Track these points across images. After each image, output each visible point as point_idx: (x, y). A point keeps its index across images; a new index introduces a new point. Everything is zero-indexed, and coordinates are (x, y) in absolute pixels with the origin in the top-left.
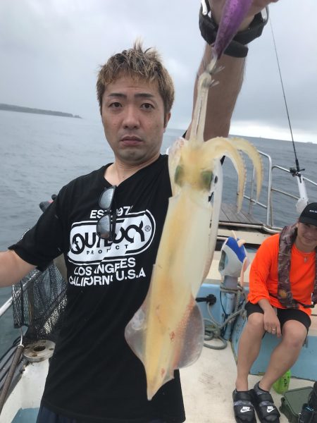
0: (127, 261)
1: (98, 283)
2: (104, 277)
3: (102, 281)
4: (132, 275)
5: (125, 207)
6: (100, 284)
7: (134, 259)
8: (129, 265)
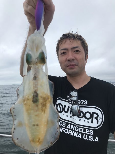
0: (89, 131)
1: (70, 133)
2: (73, 132)
3: (72, 133)
4: (91, 139)
5: (81, 101)
6: (71, 134)
7: (92, 131)
8: (90, 133)
